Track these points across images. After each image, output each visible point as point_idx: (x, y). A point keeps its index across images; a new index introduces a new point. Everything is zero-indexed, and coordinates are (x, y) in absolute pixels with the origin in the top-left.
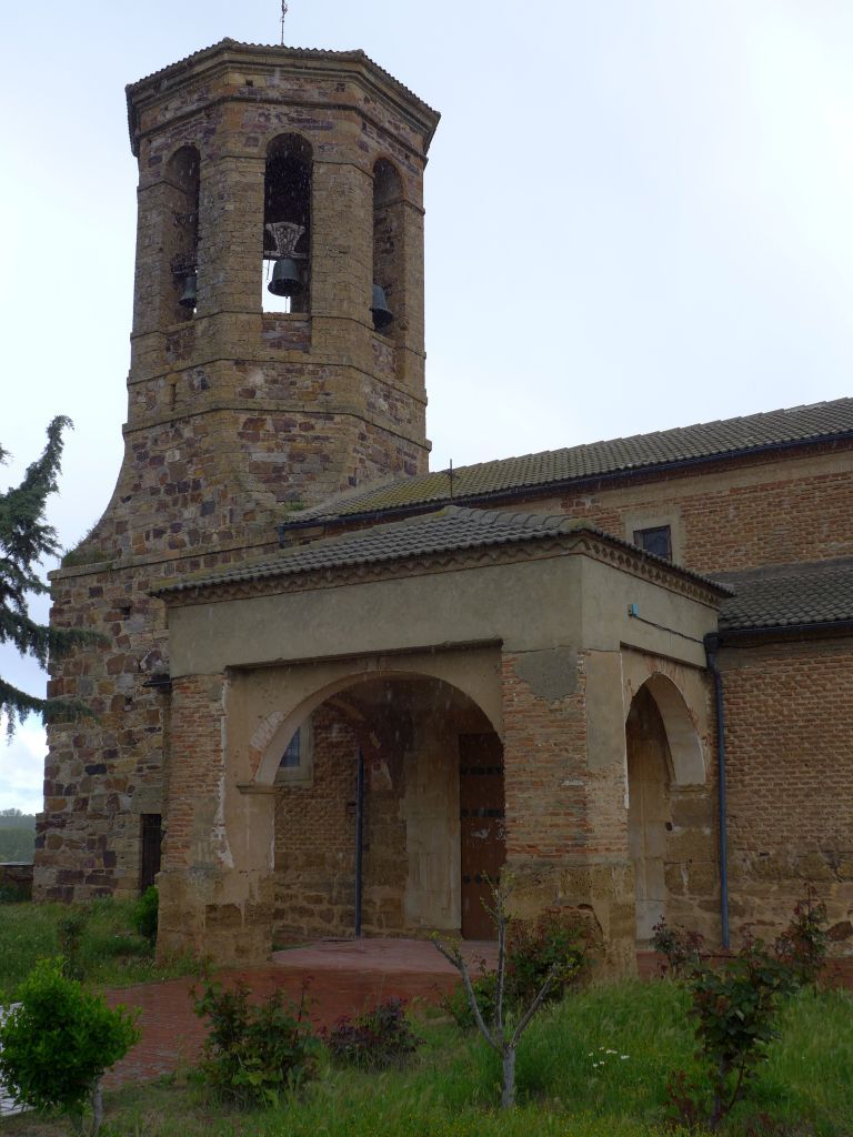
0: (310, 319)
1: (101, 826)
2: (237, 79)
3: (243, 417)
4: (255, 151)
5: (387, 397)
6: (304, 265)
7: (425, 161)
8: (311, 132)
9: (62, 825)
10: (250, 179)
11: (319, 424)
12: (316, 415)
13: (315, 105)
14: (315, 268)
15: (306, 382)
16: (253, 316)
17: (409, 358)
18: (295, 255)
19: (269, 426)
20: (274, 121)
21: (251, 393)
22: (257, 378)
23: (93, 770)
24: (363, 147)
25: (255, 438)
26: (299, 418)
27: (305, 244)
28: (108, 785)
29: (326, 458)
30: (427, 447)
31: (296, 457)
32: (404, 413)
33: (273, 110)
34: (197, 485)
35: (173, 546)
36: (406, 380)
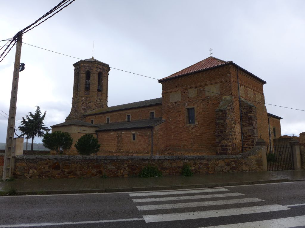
0: (90, 92)
2: (82, 64)
3: (82, 103)
4: (84, 73)
5: (99, 99)
8: (91, 70)
10: (83, 76)
12: (89, 102)
13: (91, 67)
14: (90, 86)
19: (84, 104)
20: (86, 69)
21: (83, 100)
22: (83, 98)
24: (97, 71)
29: (90, 107)
31: (87, 107)
32: (102, 101)
36: (103, 97)
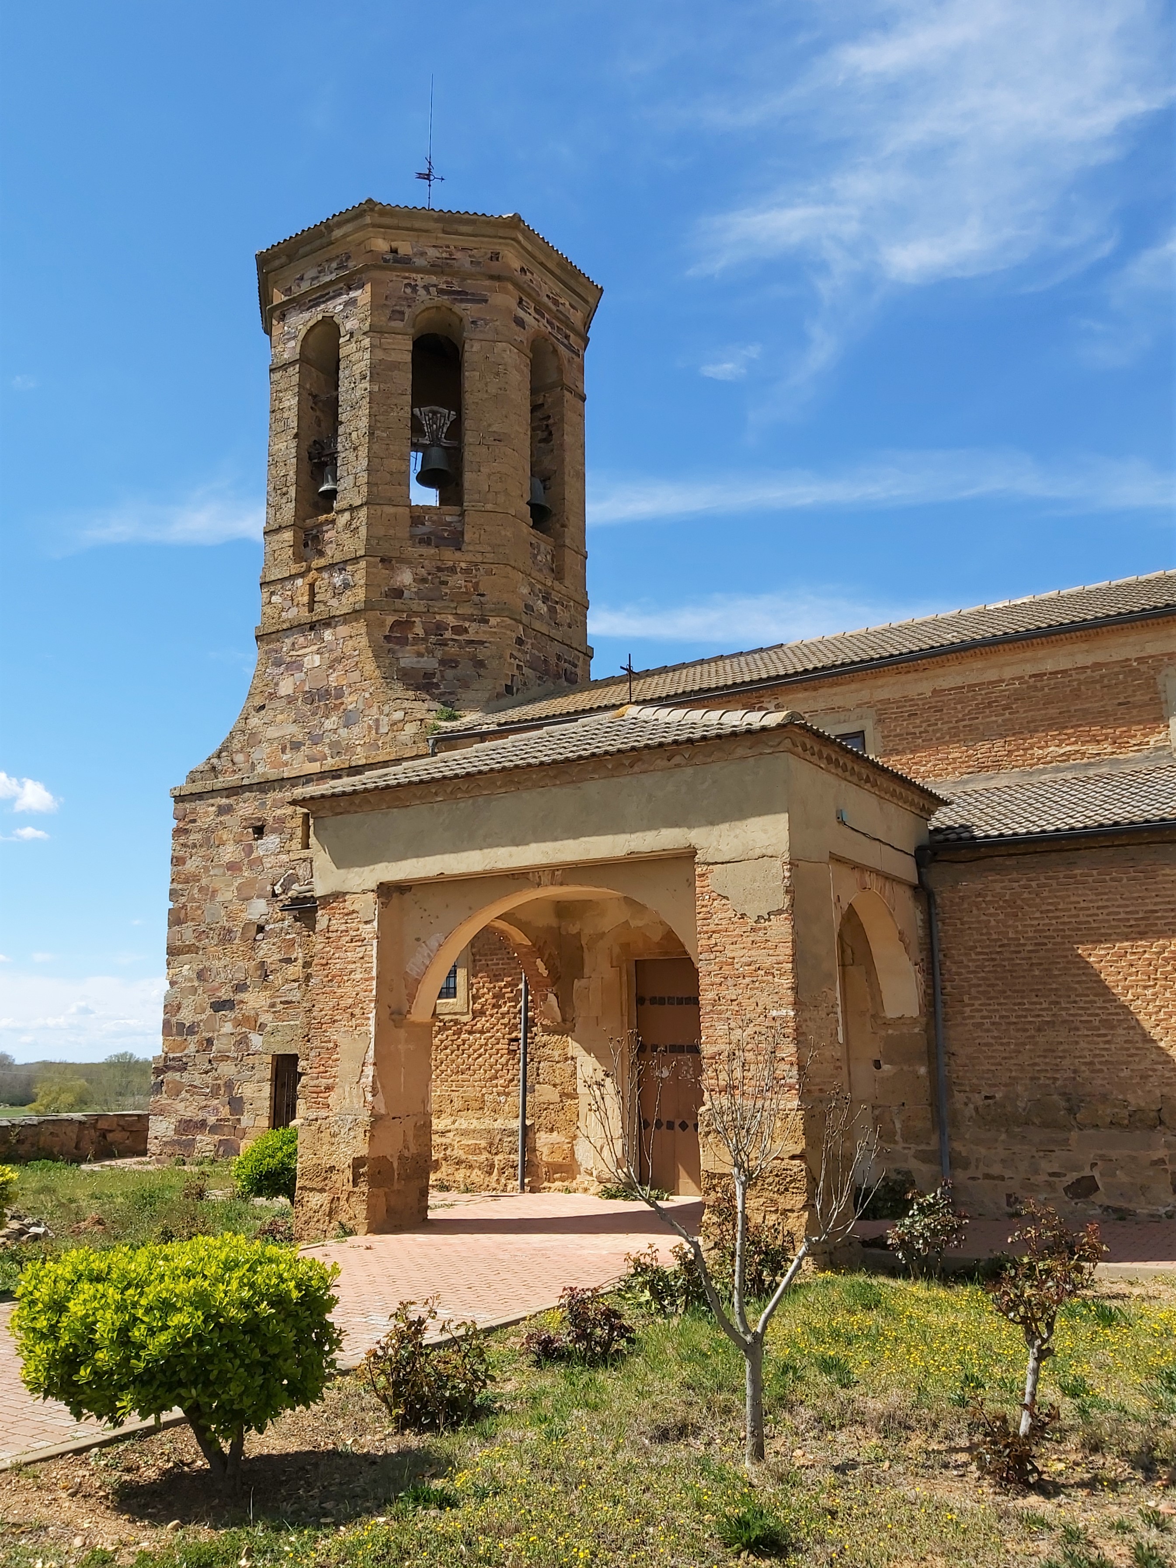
0: (462, 514)
1: (227, 1069)
2: (380, 245)
3: (390, 620)
5: (545, 599)
6: (455, 455)
7: (586, 341)
8: (463, 305)
9: (183, 1068)
10: (394, 357)
11: (473, 627)
12: (470, 617)
13: (464, 276)
14: (467, 455)
15: (458, 581)
16: (401, 510)
17: (569, 557)
18: (445, 442)
19: (419, 630)
20: (422, 292)
21: (398, 593)
22: (405, 577)
23: (219, 1006)
24: (520, 322)
25: (403, 641)
26: (451, 621)
27: (456, 429)
28: (238, 1024)
29: (480, 664)
30: (588, 654)
31: (448, 663)
32: (563, 615)
33: (420, 279)
34: (340, 694)
35: (312, 760)
36: (567, 582)
